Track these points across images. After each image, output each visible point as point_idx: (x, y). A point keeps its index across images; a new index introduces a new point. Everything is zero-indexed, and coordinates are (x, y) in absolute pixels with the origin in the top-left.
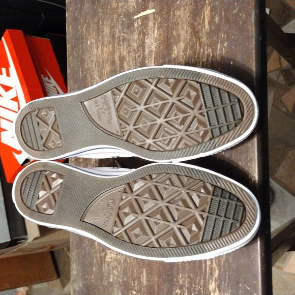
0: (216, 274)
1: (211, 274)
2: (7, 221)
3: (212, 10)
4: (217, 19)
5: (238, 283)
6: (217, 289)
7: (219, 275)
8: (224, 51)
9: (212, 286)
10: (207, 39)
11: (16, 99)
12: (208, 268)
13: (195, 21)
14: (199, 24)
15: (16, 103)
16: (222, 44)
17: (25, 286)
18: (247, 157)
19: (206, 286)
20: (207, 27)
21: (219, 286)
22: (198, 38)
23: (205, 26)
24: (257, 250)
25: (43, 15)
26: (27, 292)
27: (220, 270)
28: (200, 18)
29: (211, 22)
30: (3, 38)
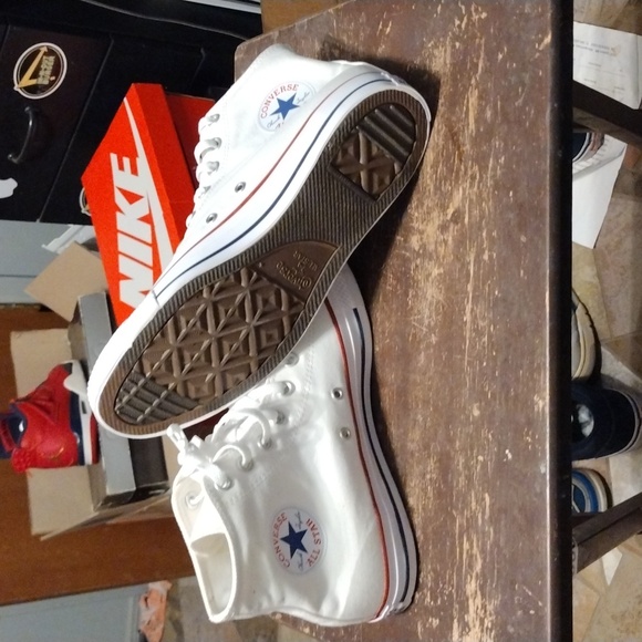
0: (478, 567)
1: (471, 566)
2: (129, 452)
3: (480, 97)
4: (489, 114)
5: (513, 583)
6: (479, 593)
7: (483, 567)
8: (499, 172)
9: (472, 586)
10: (472, 148)
11: (148, 219)
12: (465, 556)
13: (453, 113)
14: (459, 120)
15: (148, 227)
16: (497, 159)
17: (165, 579)
18: (532, 363)
19: (461, 588)
20: (472, 126)
21: (482, 588)
22: (457, 144)
23: (468, 124)
24: (545, 527)
25: (202, 51)
26: (168, 592)
27: (484, 559)
28: (461, 110)
29: (479, 119)
30: (125, 100)
